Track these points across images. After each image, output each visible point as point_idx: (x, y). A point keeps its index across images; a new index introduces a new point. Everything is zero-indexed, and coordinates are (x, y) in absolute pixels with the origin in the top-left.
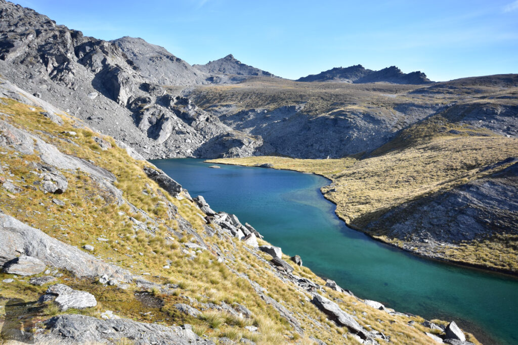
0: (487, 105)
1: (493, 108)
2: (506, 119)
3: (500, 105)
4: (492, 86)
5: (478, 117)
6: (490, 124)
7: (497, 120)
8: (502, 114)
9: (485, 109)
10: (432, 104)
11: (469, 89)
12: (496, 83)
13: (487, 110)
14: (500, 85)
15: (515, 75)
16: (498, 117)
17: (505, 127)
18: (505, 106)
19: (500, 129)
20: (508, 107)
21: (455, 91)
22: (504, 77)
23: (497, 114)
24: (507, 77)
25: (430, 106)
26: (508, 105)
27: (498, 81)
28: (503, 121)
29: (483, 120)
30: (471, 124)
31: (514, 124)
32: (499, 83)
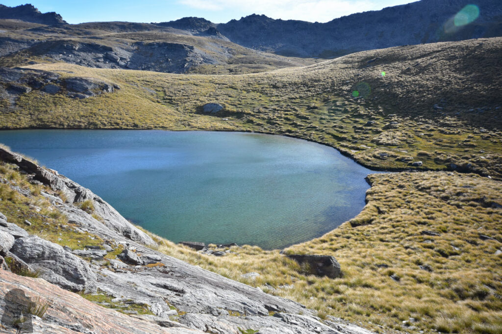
0: (69, 42)
1: (72, 45)
2: (82, 54)
3: (79, 42)
4: (109, 30)
5: (60, 52)
6: (68, 58)
7: (74, 54)
8: (79, 50)
9: (65, 45)
10: (28, 40)
11: (81, 31)
12: (113, 28)
13: (67, 45)
14: (116, 30)
15: (129, 23)
16: (76, 53)
17: (79, 60)
18: (82, 44)
19: (74, 62)
20: (85, 44)
21: (68, 31)
22: (120, 24)
23: (75, 49)
24: (123, 24)
25: (26, 41)
26: (86, 42)
27: (115, 27)
28: (79, 55)
29: (64, 54)
30: (51, 57)
31: (86, 58)
32: (115, 28)
